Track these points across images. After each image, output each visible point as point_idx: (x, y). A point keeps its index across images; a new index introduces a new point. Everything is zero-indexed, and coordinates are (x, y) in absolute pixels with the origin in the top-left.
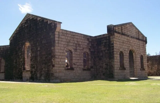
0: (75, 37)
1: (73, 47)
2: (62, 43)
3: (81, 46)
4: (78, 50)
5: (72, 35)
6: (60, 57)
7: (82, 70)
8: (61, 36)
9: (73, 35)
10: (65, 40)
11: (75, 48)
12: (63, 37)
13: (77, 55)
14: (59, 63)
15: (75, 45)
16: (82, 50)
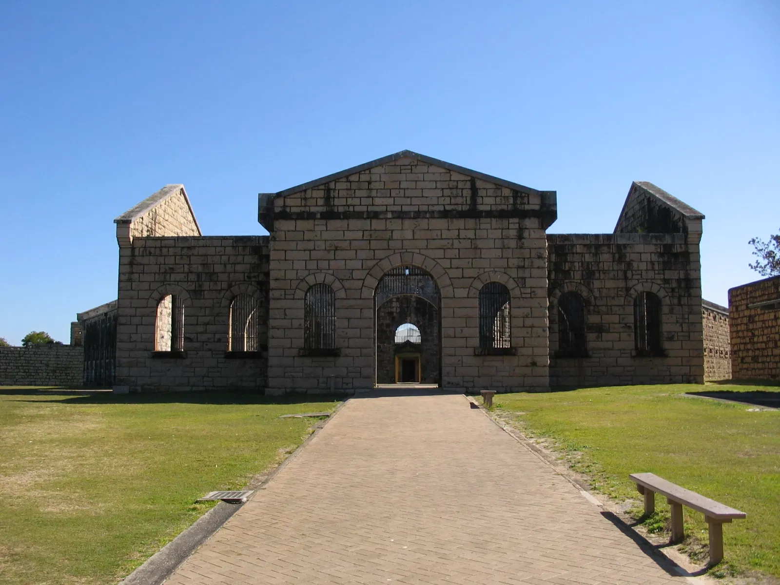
0: (195, 252)
1: (185, 285)
2: (144, 277)
3: (223, 277)
4: (206, 292)
5: (183, 248)
6: (136, 320)
7: (223, 356)
8: (139, 259)
9: (189, 248)
10: (156, 268)
11: (193, 287)
12: (146, 260)
13: (203, 310)
14: (131, 337)
15: (193, 277)
16: (223, 292)
